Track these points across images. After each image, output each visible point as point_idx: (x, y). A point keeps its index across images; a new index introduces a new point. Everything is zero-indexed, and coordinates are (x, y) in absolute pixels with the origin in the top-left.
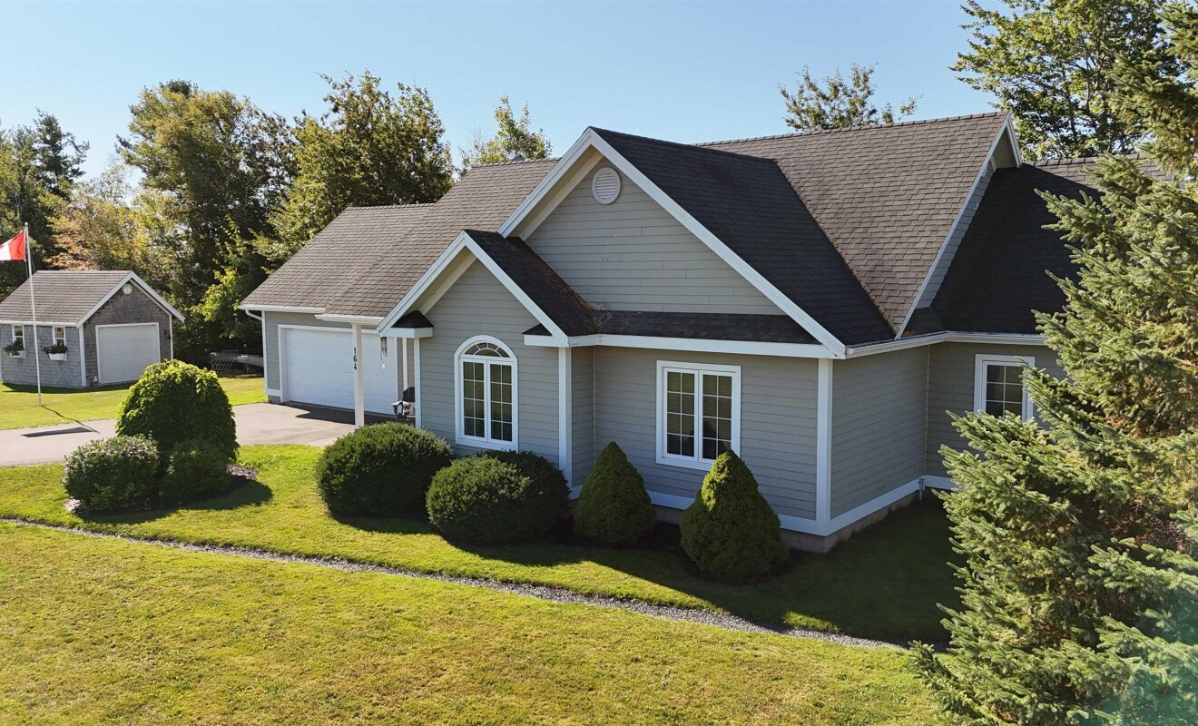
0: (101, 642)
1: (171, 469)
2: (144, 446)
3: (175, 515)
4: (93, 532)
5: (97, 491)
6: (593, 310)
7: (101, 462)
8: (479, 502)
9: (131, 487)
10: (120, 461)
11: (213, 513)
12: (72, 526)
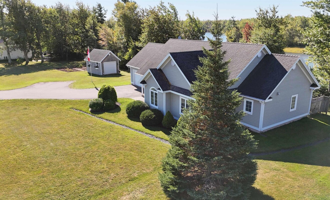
0: (86, 137)
1: (105, 105)
2: (101, 100)
3: (104, 113)
4: (92, 115)
5: (93, 108)
6: (171, 85)
7: (94, 103)
8: (146, 119)
9: (98, 108)
10: (97, 103)
11: (110, 114)
12: (89, 114)
